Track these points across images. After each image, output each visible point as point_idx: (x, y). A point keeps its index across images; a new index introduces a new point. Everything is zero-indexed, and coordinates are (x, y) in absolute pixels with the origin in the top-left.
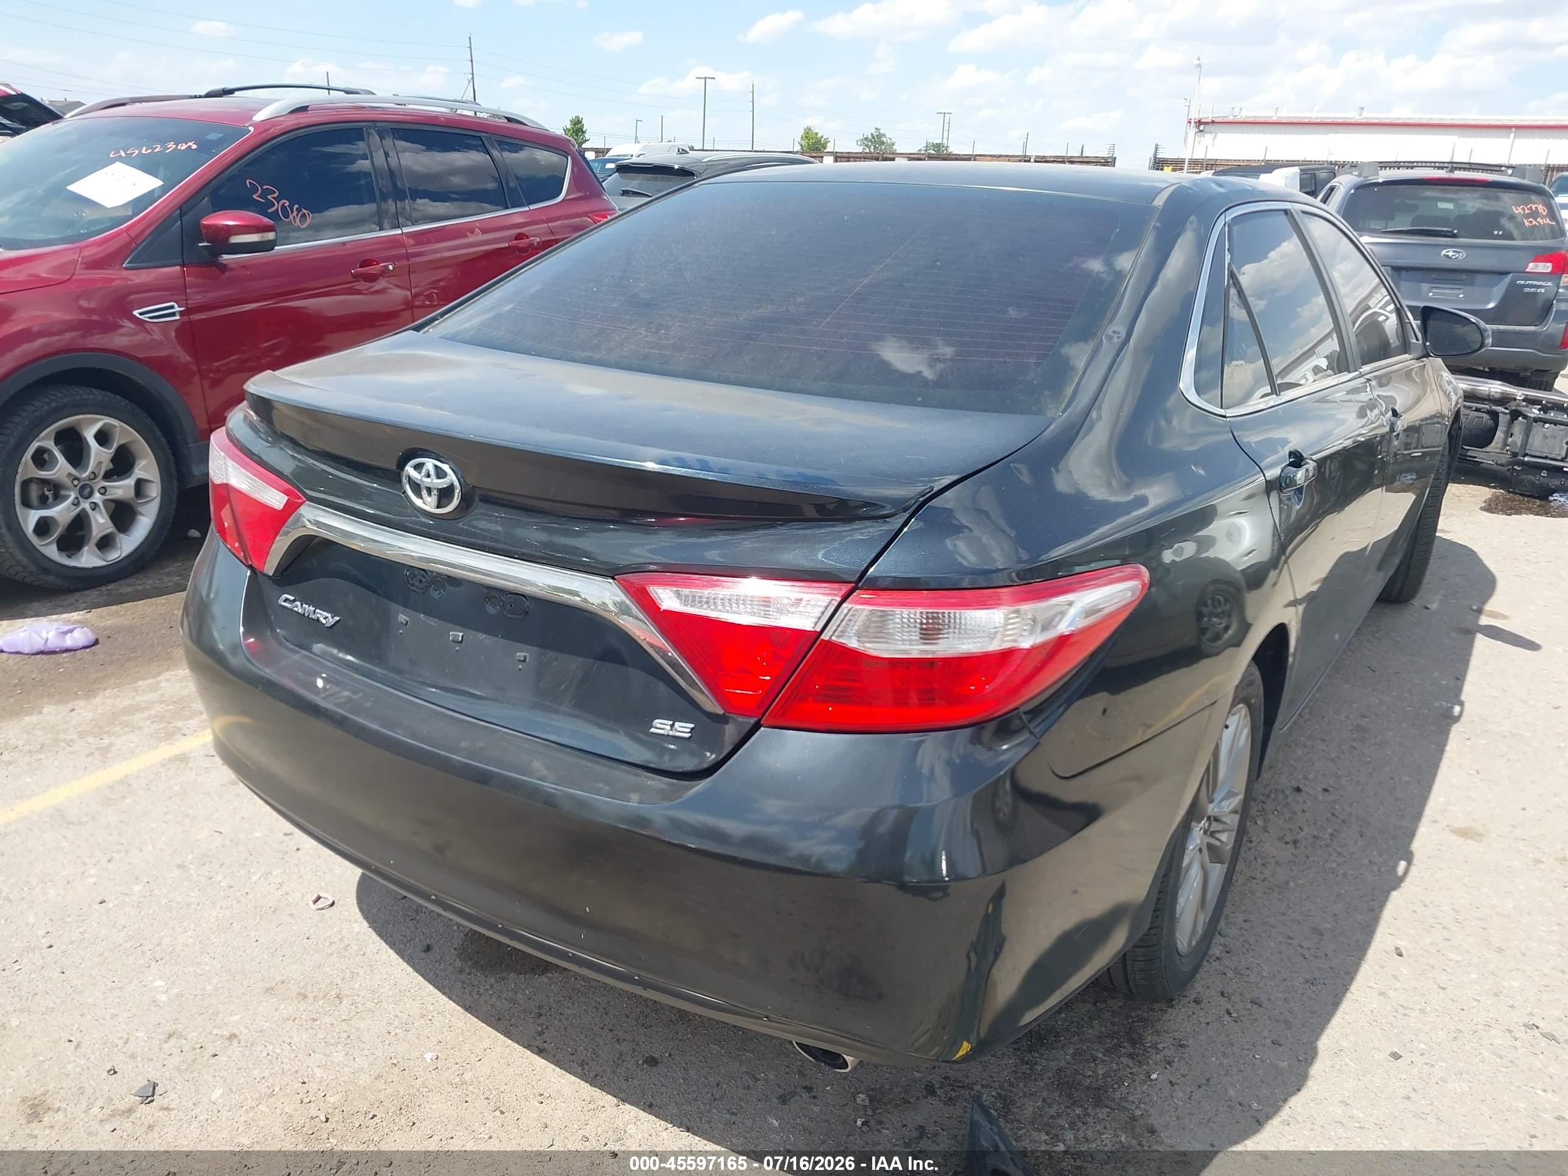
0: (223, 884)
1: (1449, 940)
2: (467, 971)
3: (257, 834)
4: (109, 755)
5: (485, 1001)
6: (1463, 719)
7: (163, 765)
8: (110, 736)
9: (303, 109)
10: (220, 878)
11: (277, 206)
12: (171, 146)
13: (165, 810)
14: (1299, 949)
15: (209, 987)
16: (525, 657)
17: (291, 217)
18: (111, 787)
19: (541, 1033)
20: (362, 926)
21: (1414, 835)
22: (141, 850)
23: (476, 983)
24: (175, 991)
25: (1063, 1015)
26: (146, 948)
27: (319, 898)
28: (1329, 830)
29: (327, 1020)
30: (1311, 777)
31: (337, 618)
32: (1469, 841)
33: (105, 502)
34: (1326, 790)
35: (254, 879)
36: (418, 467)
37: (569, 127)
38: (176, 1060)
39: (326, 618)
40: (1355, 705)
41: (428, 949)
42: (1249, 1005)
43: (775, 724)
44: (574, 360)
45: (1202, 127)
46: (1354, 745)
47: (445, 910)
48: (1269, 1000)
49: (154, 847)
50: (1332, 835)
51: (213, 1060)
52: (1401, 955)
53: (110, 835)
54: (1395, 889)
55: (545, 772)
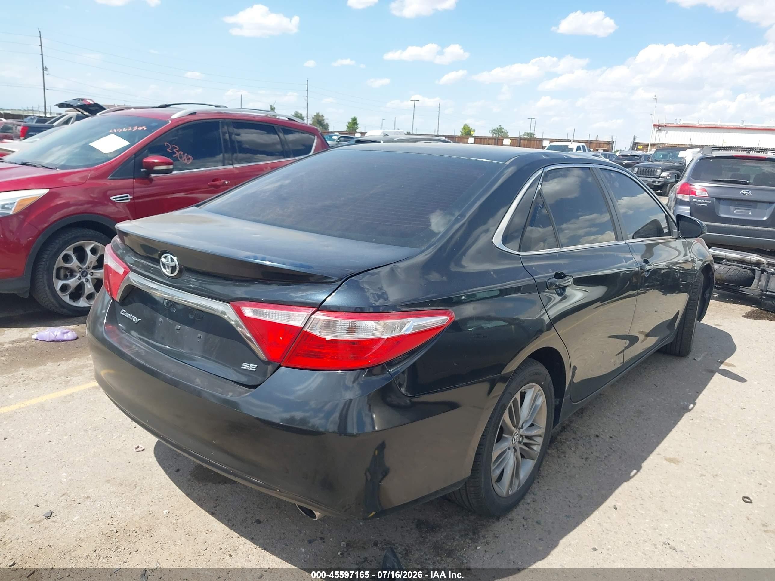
0: (101, 439)
1: (642, 504)
2: (192, 480)
3: (120, 420)
4: (69, 384)
5: (196, 493)
6: (692, 411)
7: (89, 389)
8: (71, 376)
9: (194, 114)
10: (99, 436)
11: (177, 154)
12: (136, 128)
13: (85, 408)
14: (569, 503)
15: (84, 478)
16: (200, 336)
17: (183, 159)
18: (65, 397)
19: (215, 507)
20: (153, 459)
21: (645, 459)
22: (71, 423)
23: (194, 485)
24: (70, 478)
25: (446, 520)
26: (63, 461)
27: (138, 447)
28: (605, 455)
29: (128, 494)
30: (606, 431)
31: (139, 320)
32: (672, 464)
33: (92, 279)
34: (611, 437)
35: (114, 438)
36: (165, 257)
37: (350, 121)
38: (63, 504)
39: (135, 319)
40: (641, 401)
41: (178, 470)
42: (534, 523)
43: (287, 366)
44: (248, 220)
45: (660, 128)
46: (633, 418)
47: (166, 443)
48: (545, 522)
49: (76, 422)
50: (606, 457)
51: (78, 505)
52: (616, 509)
53: (60, 416)
54: (626, 481)
55: (199, 383)
